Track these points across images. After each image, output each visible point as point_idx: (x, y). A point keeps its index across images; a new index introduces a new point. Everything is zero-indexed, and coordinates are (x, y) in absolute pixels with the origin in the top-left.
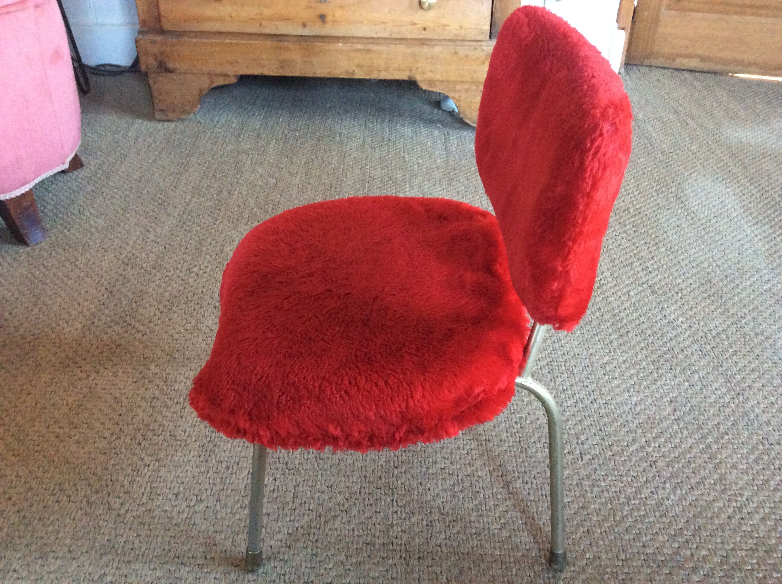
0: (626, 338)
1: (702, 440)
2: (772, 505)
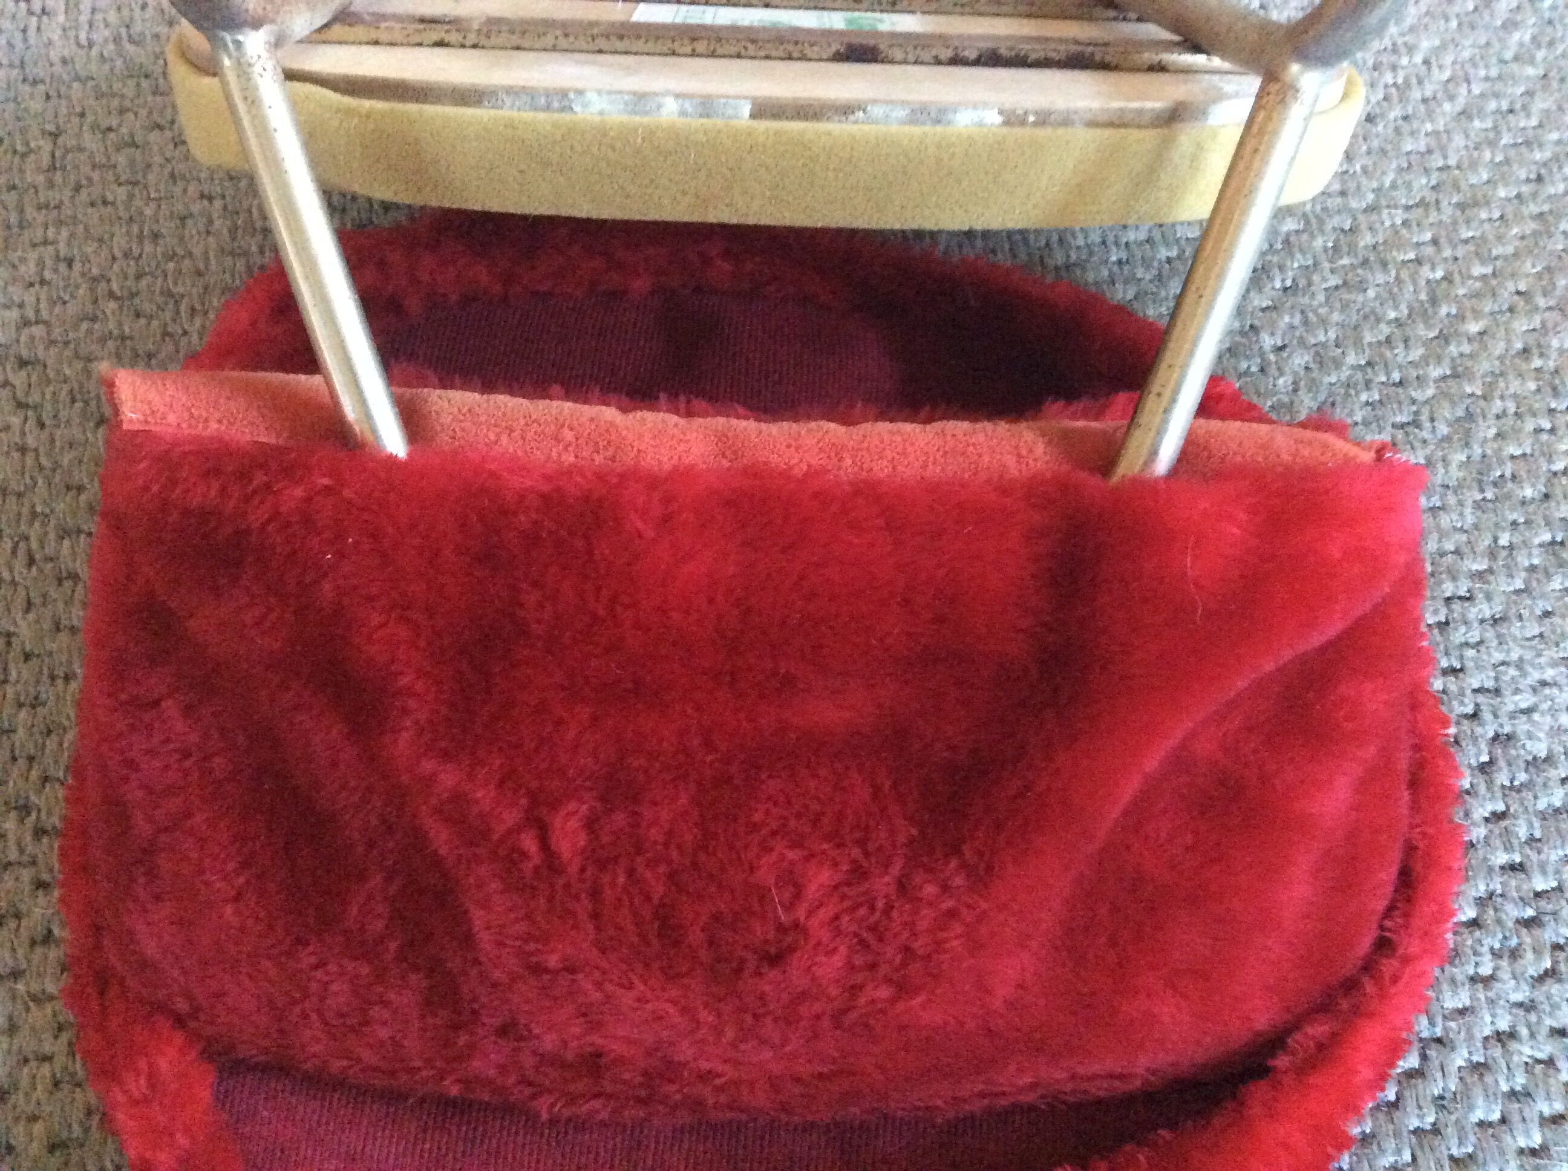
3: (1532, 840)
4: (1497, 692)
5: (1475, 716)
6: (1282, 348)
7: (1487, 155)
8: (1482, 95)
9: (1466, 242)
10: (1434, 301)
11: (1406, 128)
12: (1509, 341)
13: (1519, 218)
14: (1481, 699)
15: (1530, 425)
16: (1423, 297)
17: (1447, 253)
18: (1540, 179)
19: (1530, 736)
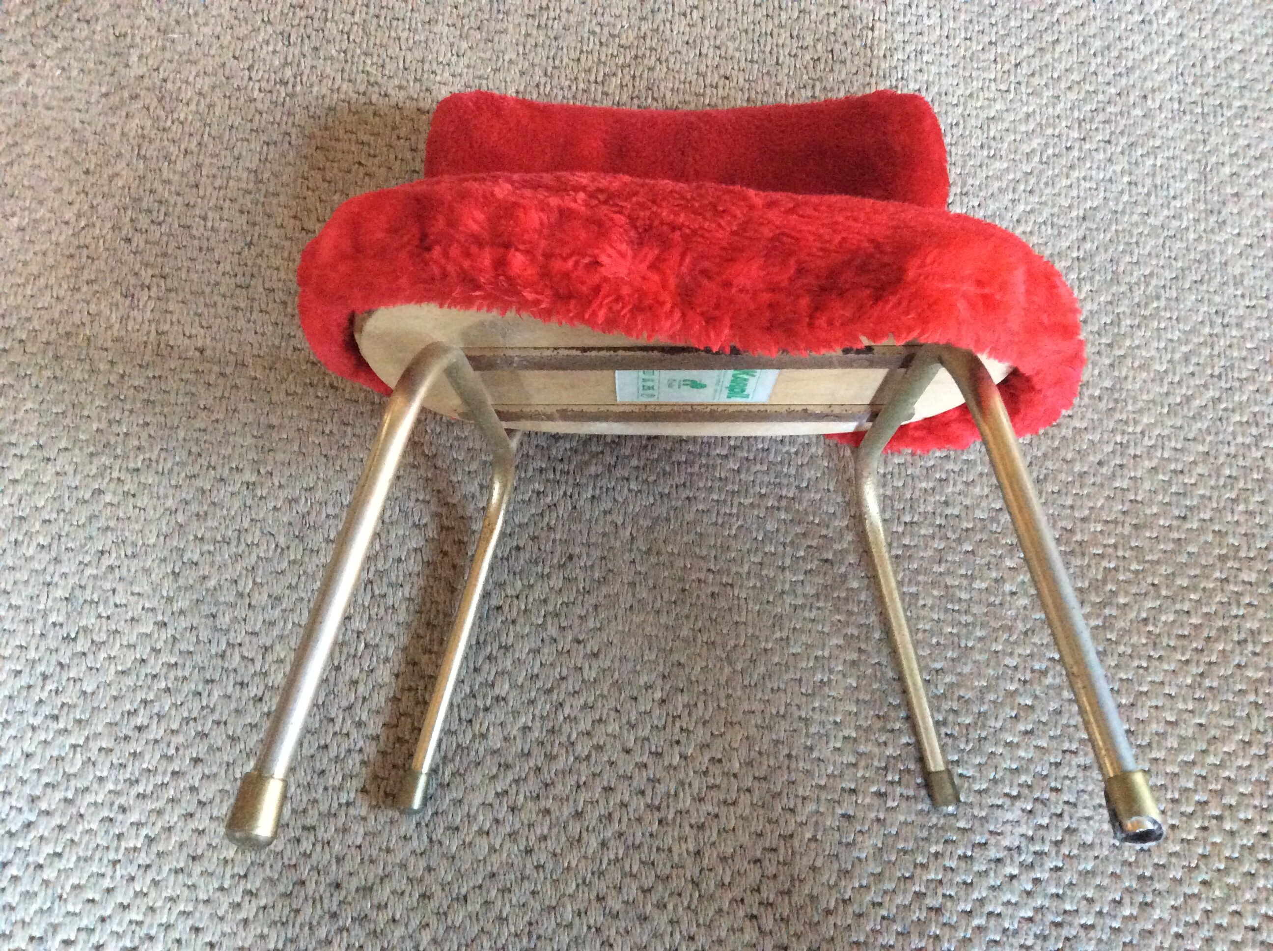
0: (1048, 57)
1: (1109, 308)
2: (1179, 446)
3: (1071, 884)
4: (1075, 805)
5: (1060, 815)
6: (1013, 594)
7: (1160, 497)
8: (1169, 460)
9: (1132, 549)
10: (1104, 581)
11: (1119, 472)
12: (1139, 613)
13: (1166, 540)
14: (1066, 807)
15: (1136, 663)
16: (1099, 577)
17: (1120, 553)
18: (1184, 518)
19: (1085, 832)
